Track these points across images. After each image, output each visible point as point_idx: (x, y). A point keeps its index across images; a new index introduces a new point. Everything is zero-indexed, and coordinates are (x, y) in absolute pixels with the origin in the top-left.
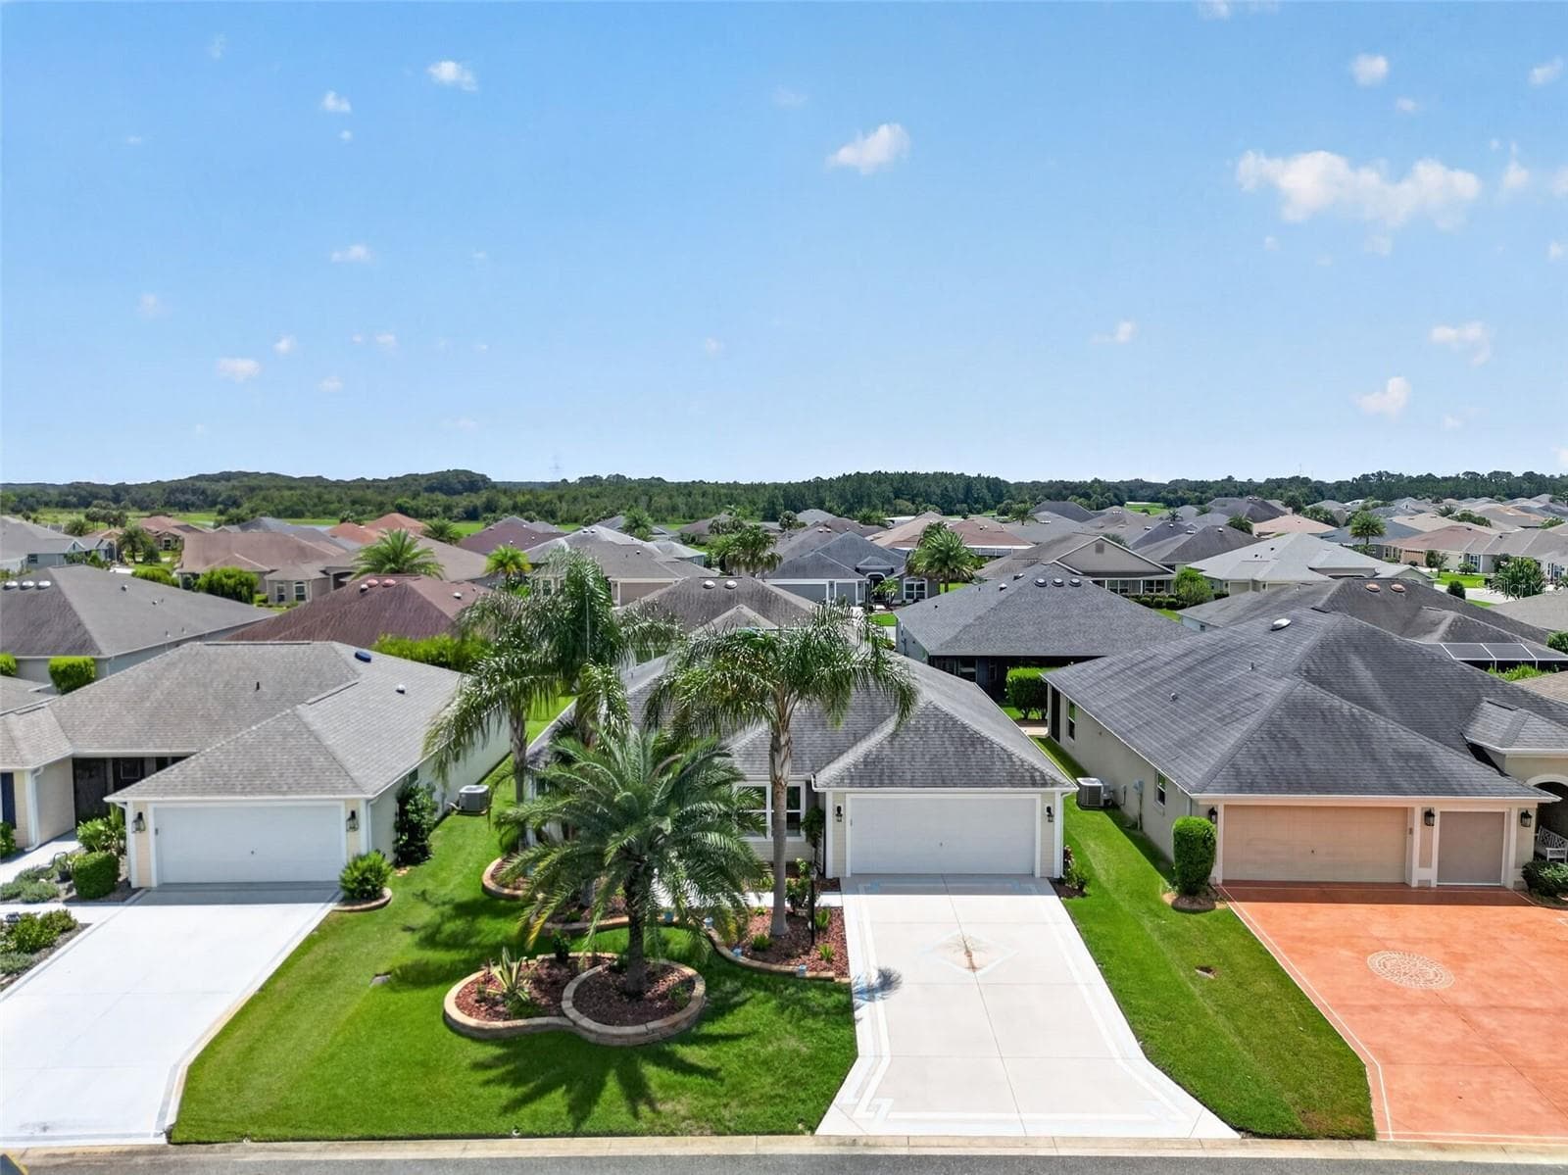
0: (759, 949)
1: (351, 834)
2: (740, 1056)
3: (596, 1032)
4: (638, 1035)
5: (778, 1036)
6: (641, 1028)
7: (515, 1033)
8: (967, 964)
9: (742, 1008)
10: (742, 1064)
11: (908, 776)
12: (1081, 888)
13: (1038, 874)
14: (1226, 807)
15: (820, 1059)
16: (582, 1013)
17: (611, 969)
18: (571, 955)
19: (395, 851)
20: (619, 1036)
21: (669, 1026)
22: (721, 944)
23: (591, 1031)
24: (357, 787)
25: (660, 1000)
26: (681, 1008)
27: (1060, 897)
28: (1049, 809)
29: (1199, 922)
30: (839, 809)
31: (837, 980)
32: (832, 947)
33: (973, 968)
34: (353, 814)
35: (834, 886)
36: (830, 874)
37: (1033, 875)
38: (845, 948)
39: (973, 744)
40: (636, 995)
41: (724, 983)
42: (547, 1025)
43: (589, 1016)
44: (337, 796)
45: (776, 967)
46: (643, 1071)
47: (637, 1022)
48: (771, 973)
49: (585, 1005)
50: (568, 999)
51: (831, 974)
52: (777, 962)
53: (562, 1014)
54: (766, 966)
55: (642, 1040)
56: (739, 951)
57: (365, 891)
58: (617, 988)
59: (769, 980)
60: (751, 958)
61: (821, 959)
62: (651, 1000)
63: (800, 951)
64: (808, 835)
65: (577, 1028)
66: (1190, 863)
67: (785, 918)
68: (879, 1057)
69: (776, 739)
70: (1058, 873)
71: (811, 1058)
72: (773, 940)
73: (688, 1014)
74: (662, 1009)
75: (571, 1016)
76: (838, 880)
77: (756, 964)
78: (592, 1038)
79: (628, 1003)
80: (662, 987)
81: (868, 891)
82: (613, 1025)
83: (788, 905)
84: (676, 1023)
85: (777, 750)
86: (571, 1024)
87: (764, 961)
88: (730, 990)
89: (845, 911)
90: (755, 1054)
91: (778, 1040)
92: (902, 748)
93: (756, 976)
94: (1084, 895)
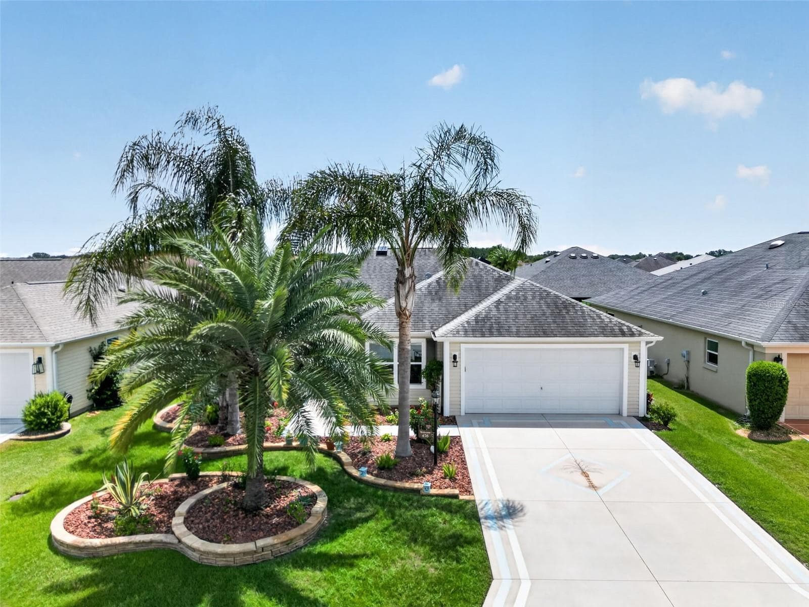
0: (384, 468)
1: (38, 376)
2: (358, 578)
3: (199, 551)
4: (245, 553)
5: (402, 555)
6: (250, 546)
7: (115, 551)
8: (588, 484)
9: (365, 524)
10: (359, 589)
11: (514, 329)
12: (666, 424)
13: (625, 413)
14: (789, 355)
15: (450, 582)
16: (190, 529)
17: (236, 486)
18: (201, 474)
19: (89, 398)
20: (224, 555)
21: (282, 543)
22: (348, 464)
23: (194, 550)
24: (43, 337)
25: (278, 516)
26: (298, 524)
27: (650, 430)
28: (635, 357)
29: (783, 450)
30: (455, 357)
31: (461, 497)
32: (454, 468)
33: (593, 487)
34: (40, 360)
35: (452, 421)
36: (447, 413)
37: (620, 414)
38: (466, 469)
39: (565, 307)
40: (252, 511)
41: (349, 500)
42: (151, 542)
43: (196, 534)
44: (25, 344)
45: (399, 484)
46: (243, 598)
47: (246, 539)
48: (396, 489)
49: (197, 521)
50: (180, 515)
51: (456, 491)
52: (401, 480)
53: (169, 531)
54: (391, 483)
55: (249, 559)
56: (364, 469)
57: (43, 423)
58: (235, 504)
59: (393, 496)
60: (376, 476)
61: (445, 478)
62: (268, 516)
63: (424, 469)
64: (428, 382)
65: (181, 546)
66: (767, 400)
67: (409, 443)
68: (517, 580)
69: (401, 272)
70: (642, 412)
71: (439, 581)
72: (398, 460)
73: (306, 530)
74: (278, 524)
75: (177, 532)
76: (454, 417)
77: (382, 481)
78: (195, 556)
79: (244, 518)
80: (283, 502)
81: (481, 425)
82: (219, 542)
83: (412, 433)
84: (291, 540)
85: (401, 283)
86: (176, 541)
87: (390, 479)
88: (353, 506)
89: (463, 439)
90: (375, 577)
91: (402, 559)
92: (506, 310)
93: (380, 492)
94: (670, 430)
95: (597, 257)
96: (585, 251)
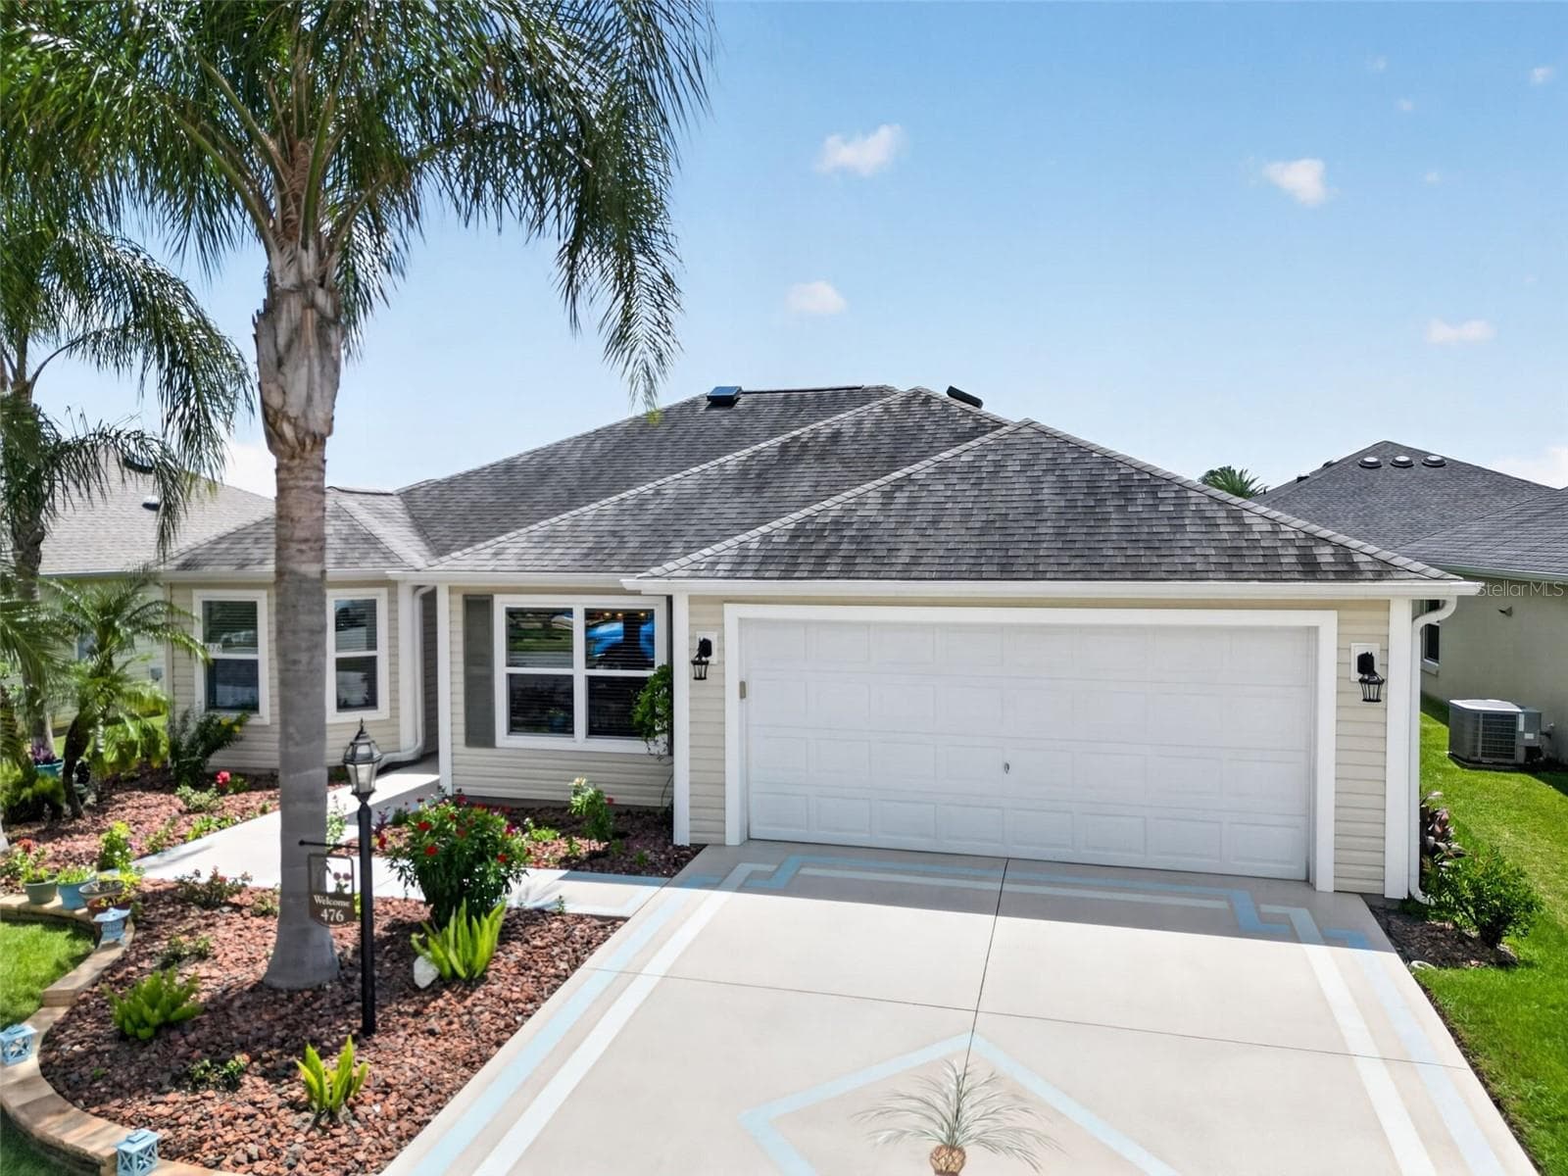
12: (1491, 935)
13: (1325, 881)
27: (1407, 959)
28: (1366, 663)
30: (706, 646)
37: (1308, 881)
70: (1400, 877)
76: (699, 850)
94: (1505, 963)
95: (1440, 464)
96: (1408, 451)
